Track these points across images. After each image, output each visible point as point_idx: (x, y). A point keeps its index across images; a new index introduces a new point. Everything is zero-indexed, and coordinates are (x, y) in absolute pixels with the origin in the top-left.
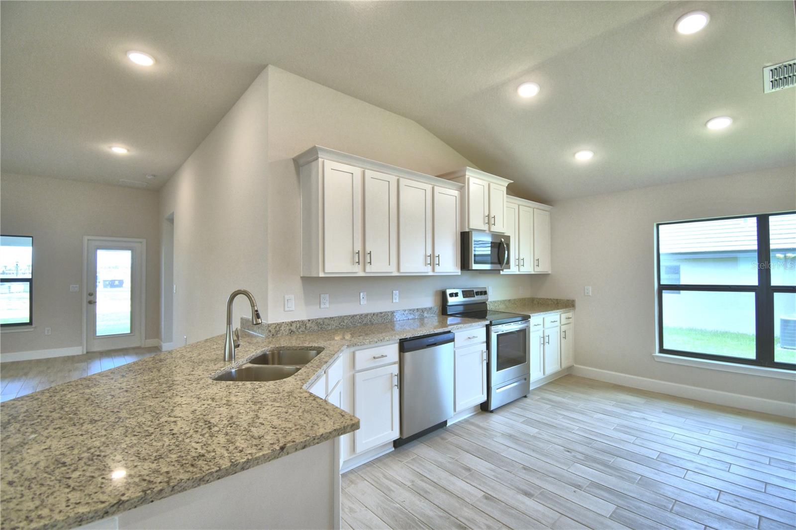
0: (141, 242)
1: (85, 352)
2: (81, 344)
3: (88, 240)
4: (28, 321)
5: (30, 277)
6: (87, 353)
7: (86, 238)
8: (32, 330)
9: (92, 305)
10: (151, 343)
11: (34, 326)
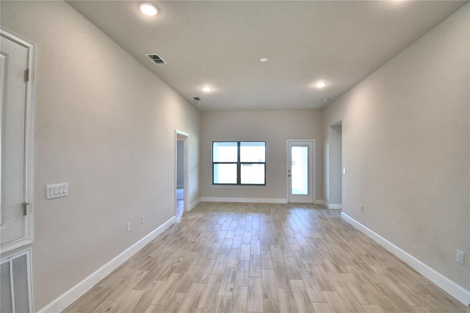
0: (313, 142)
1: (287, 203)
2: (286, 198)
3: (289, 142)
4: (264, 184)
5: (264, 161)
6: (288, 203)
7: (287, 141)
8: (266, 188)
9: (290, 177)
10: (319, 202)
11: (267, 186)
